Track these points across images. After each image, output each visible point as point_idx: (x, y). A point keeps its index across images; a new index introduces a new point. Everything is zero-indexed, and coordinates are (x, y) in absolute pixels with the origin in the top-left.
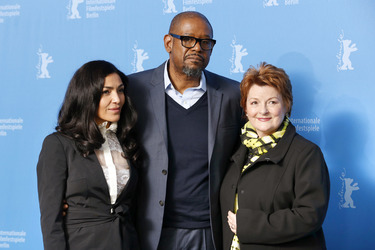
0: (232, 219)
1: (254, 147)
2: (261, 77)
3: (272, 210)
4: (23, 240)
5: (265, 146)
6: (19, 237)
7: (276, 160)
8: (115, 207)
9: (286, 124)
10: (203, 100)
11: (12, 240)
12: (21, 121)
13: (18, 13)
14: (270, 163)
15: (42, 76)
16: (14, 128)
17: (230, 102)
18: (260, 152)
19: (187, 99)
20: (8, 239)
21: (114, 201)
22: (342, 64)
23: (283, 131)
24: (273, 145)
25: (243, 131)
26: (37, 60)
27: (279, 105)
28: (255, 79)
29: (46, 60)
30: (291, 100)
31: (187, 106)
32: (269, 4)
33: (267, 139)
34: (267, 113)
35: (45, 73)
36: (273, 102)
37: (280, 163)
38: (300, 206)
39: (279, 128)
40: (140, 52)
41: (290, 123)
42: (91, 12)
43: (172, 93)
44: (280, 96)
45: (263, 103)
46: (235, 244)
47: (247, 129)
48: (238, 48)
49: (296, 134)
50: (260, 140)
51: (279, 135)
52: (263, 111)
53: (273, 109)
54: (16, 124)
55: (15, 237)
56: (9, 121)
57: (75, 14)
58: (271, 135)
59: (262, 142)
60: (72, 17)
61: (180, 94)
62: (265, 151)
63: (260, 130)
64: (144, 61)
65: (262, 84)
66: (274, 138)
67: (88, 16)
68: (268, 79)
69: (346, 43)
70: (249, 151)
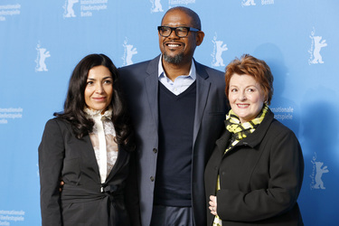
1: (235, 132)
2: (239, 66)
4: (22, 219)
5: (244, 131)
6: (19, 215)
7: (252, 144)
8: (104, 186)
9: (265, 111)
10: (193, 87)
11: (12, 218)
13: (18, 12)
15: (40, 70)
16: (14, 116)
17: (217, 91)
18: (240, 137)
19: (177, 86)
20: (8, 218)
21: (103, 180)
22: (314, 58)
23: (262, 118)
24: (252, 131)
25: (228, 117)
26: (36, 55)
27: (257, 93)
28: (236, 69)
29: (44, 54)
31: (177, 93)
32: (247, 4)
33: (246, 125)
35: (42, 67)
36: (251, 90)
37: (257, 147)
38: (274, 187)
40: (129, 47)
42: (85, 12)
43: (164, 81)
44: (258, 85)
46: (217, 221)
48: (219, 43)
50: (240, 126)
51: (257, 121)
52: (241, 98)
53: (251, 96)
54: (16, 113)
55: (15, 216)
56: (9, 110)
57: (70, 13)
58: (250, 122)
59: (242, 127)
60: (68, 16)
61: (171, 82)
62: (244, 136)
64: (134, 56)
65: (241, 73)
66: (253, 124)
67: (82, 14)
68: (246, 69)
69: (317, 39)
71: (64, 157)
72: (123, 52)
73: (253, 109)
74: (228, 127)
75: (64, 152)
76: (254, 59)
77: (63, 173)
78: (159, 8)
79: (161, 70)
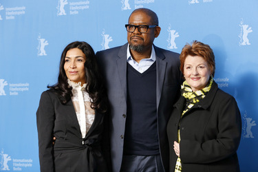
0: (177, 147)
1: (190, 98)
2: (193, 50)
3: (203, 141)
5: (197, 97)
7: (205, 107)
9: (211, 82)
10: (153, 67)
12: (27, 85)
13: (24, 12)
14: (202, 109)
15: (41, 54)
17: (172, 68)
18: (194, 102)
19: (142, 66)
22: (243, 41)
23: (210, 87)
24: (203, 97)
25: (182, 87)
26: (37, 44)
27: (206, 69)
28: (189, 52)
29: (43, 43)
30: (214, 66)
33: (199, 93)
34: (197, 75)
35: (43, 52)
36: (201, 67)
37: (208, 109)
38: (222, 138)
39: (207, 85)
40: (106, 36)
41: (214, 81)
42: (73, 11)
43: (131, 62)
44: (206, 63)
45: (194, 68)
46: (179, 163)
47: (185, 86)
48: (173, 32)
49: (218, 89)
50: (194, 93)
51: (207, 89)
52: (195, 73)
53: (202, 72)
57: (62, 12)
58: (202, 90)
59: (195, 94)
60: (61, 14)
61: (137, 63)
62: (198, 101)
63: (193, 86)
64: (110, 42)
65: (193, 55)
66: (204, 92)
67: (71, 13)
68: (198, 52)
69: (245, 27)
70: (187, 101)
71: (55, 119)
72: (102, 40)
73: (203, 81)
74: (184, 94)
75: (54, 116)
76: (202, 44)
77: (54, 130)
78: (127, 7)
79: (129, 55)
